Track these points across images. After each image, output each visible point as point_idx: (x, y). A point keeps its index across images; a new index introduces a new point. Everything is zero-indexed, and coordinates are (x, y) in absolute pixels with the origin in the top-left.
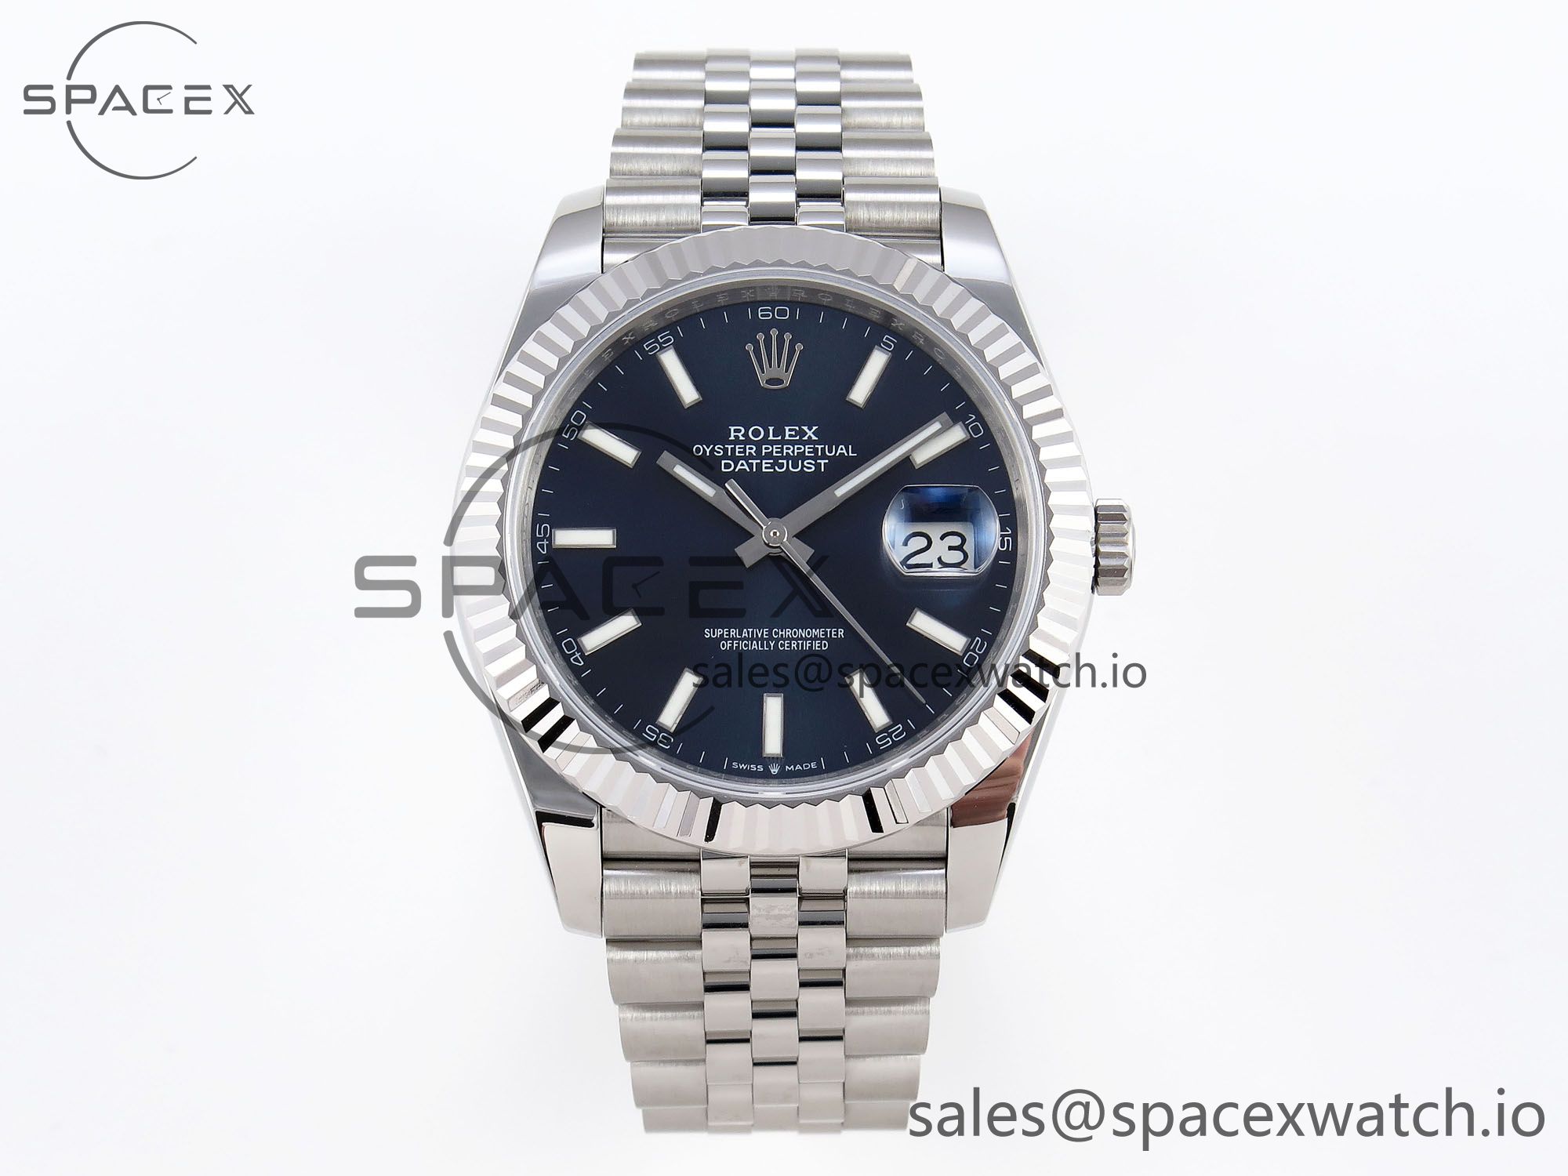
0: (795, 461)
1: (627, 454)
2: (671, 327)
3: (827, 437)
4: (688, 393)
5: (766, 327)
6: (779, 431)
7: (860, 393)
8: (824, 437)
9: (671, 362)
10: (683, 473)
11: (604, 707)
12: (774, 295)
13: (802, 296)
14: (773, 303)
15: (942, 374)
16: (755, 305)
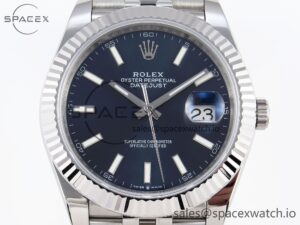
0: (155, 83)
1: (98, 81)
2: (114, 39)
3: (166, 76)
4: (119, 61)
5: (146, 39)
6: (150, 74)
7: (177, 61)
8: (165, 76)
9: (114, 51)
10: (118, 87)
11: (90, 166)
12: (148, 28)
13: (158, 29)
14: (148, 31)
15: (205, 55)
16: (142, 32)
